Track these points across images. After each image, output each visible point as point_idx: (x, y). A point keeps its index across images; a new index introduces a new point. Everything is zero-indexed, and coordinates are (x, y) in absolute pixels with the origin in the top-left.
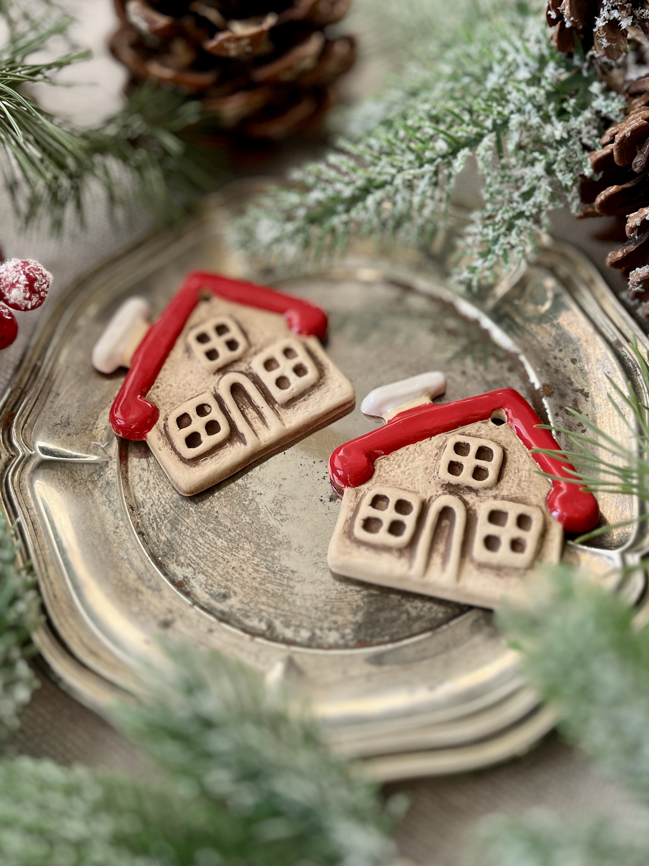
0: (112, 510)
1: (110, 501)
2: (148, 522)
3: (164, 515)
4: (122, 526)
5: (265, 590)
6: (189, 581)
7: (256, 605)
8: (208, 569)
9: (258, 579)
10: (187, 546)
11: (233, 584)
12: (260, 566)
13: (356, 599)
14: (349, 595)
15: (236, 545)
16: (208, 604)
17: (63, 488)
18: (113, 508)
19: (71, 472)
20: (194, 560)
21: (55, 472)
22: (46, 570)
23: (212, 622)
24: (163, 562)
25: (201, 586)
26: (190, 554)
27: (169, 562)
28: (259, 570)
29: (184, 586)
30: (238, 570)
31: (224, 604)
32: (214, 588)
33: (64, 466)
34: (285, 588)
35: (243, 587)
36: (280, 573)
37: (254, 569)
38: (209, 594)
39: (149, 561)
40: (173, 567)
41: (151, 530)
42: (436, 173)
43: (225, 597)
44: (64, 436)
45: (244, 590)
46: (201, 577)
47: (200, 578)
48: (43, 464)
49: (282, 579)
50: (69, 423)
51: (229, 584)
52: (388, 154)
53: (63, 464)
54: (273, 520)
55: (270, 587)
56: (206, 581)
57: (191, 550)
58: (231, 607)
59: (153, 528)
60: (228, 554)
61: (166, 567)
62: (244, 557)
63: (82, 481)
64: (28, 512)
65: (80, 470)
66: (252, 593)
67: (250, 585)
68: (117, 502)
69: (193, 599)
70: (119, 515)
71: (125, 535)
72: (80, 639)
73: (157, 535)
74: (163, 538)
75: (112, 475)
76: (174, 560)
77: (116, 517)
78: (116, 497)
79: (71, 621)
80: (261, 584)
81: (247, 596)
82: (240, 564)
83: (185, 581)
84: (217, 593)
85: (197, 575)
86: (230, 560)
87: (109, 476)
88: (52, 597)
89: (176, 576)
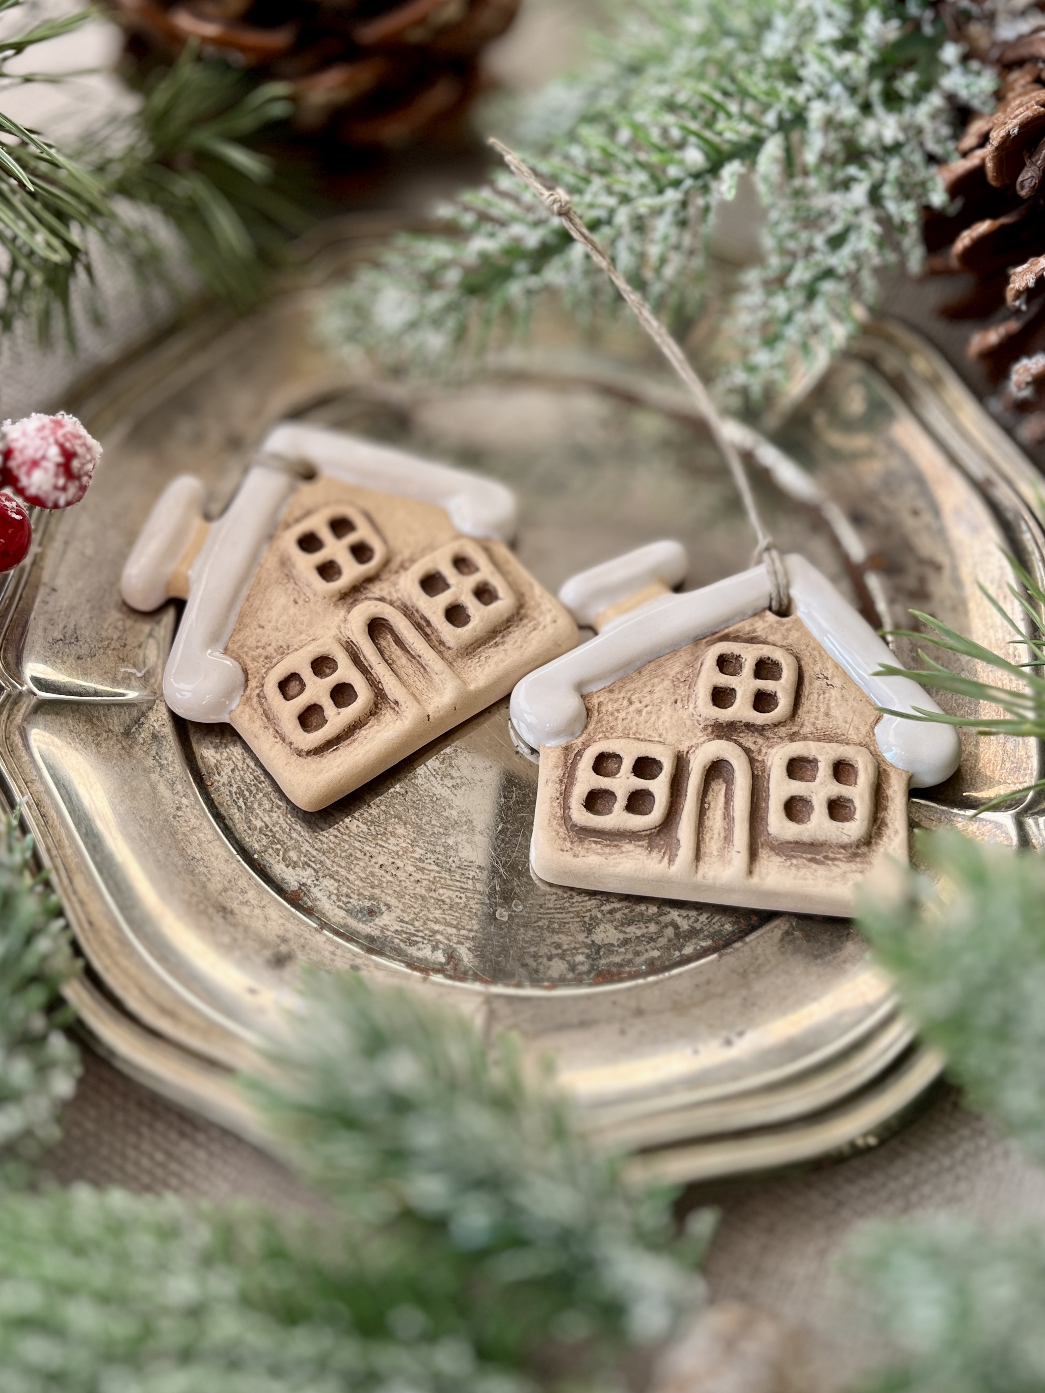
0: (167, 780)
1: (161, 766)
2: (228, 798)
3: (255, 785)
4: (187, 806)
5: (438, 900)
6: (309, 891)
7: (425, 923)
8: (340, 869)
9: (425, 882)
10: (299, 834)
11: (383, 891)
12: (426, 861)
13: (589, 908)
14: (577, 902)
15: (383, 830)
16: (345, 926)
17: (80, 747)
18: (168, 777)
19: (91, 720)
20: (314, 857)
21: (63, 720)
22: (71, 881)
23: (355, 955)
24: (262, 863)
25: (329, 898)
26: (306, 847)
27: (272, 861)
28: (424, 868)
29: (301, 900)
30: (389, 869)
31: (370, 924)
32: (351, 900)
33: (77, 710)
34: (469, 895)
35: (400, 896)
36: (460, 871)
37: (415, 866)
38: (344, 910)
39: (239, 861)
40: (279, 869)
41: (236, 811)
42: (684, 204)
43: (372, 913)
44: (71, 659)
45: (403, 900)
46: (328, 883)
47: (328, 885)
48: (42, 707)
49: (465, 880)
50: (77, 638)
51: (377, 891)
52: (603, 173)
53: (75, 707)
54: (439, 787)
55: (446, 894)
56: (338, 890)
57: (307, 841)
58: (383, 929)
59: (239, 808)
60: (370, 844)
61: (268, 870)
62: (398, 848)
63: (110, 734)
64: (28, 787)
65: (104, 716)
66: (415, 906)
67: (412, 892)
68: (174, 767)
69: (319, 919)
70: (179, 787)
71: (193, 821)
72: (142, 990)
73: (246, 818)
74: (258, 824)
75: (160, 723)
76: (280, 858)
77: (174, 792)
78: (170, 759)
79: (124, 962)
80: (430, 890)
81: (409, 910)
82: (392, 860)
83: (302, 891)
84: (358, 907)
85: (321, 879)
86: (374, 854)
87: (155, 724)
88: (86, 925)
89: (286, 883)
